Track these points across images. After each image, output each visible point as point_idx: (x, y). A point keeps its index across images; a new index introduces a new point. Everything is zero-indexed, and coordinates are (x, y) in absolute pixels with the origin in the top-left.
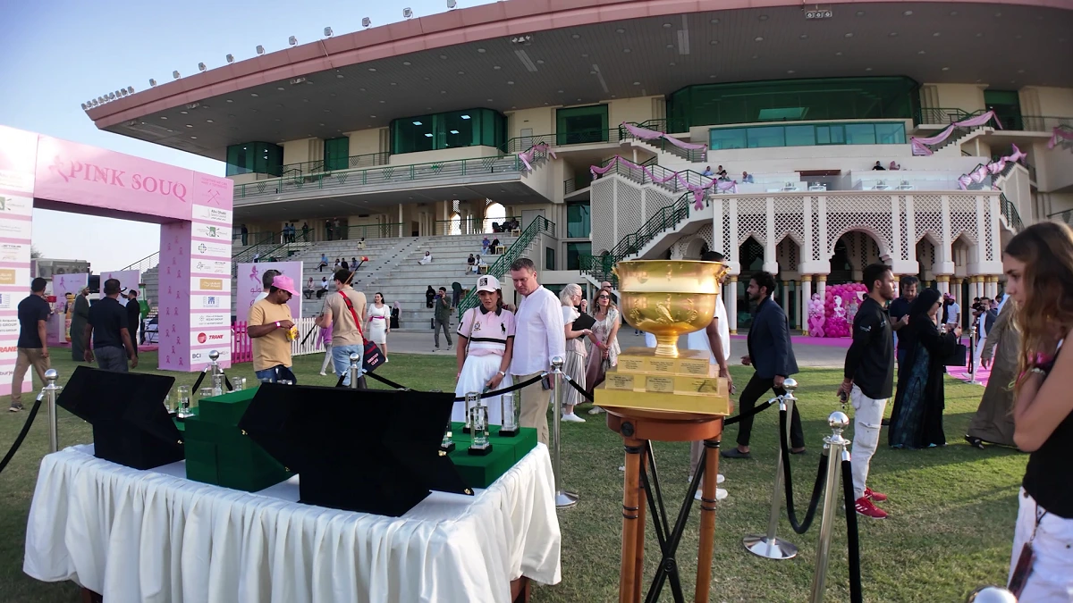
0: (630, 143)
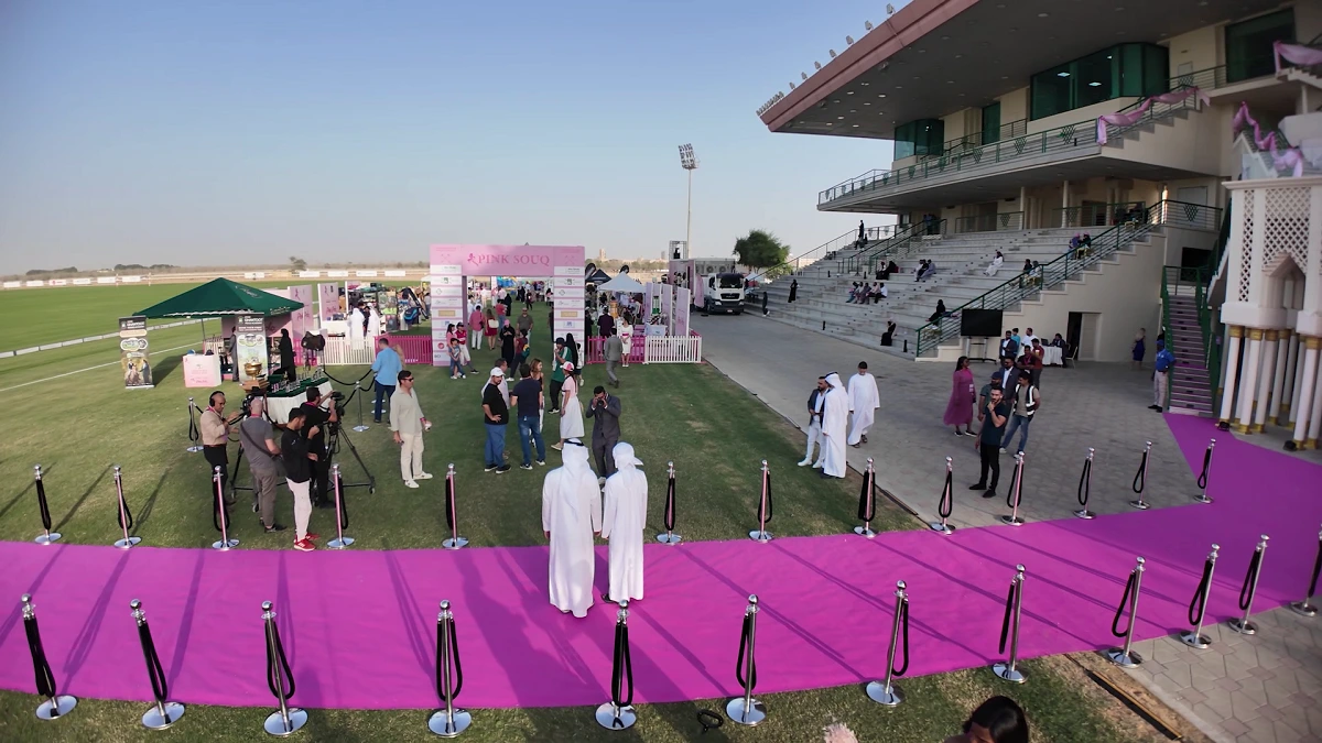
0: (1286, 76)
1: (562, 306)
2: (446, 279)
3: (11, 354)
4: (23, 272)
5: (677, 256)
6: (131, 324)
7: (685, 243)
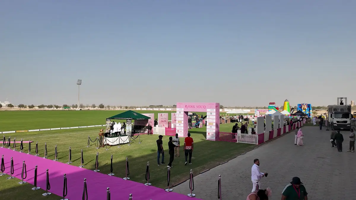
1: (209, 121)
2: (180, 112)
3: (101, 125)
4: (148, 106)
5: (342, 103)
6: (108, 120)
7: (346, 98)
